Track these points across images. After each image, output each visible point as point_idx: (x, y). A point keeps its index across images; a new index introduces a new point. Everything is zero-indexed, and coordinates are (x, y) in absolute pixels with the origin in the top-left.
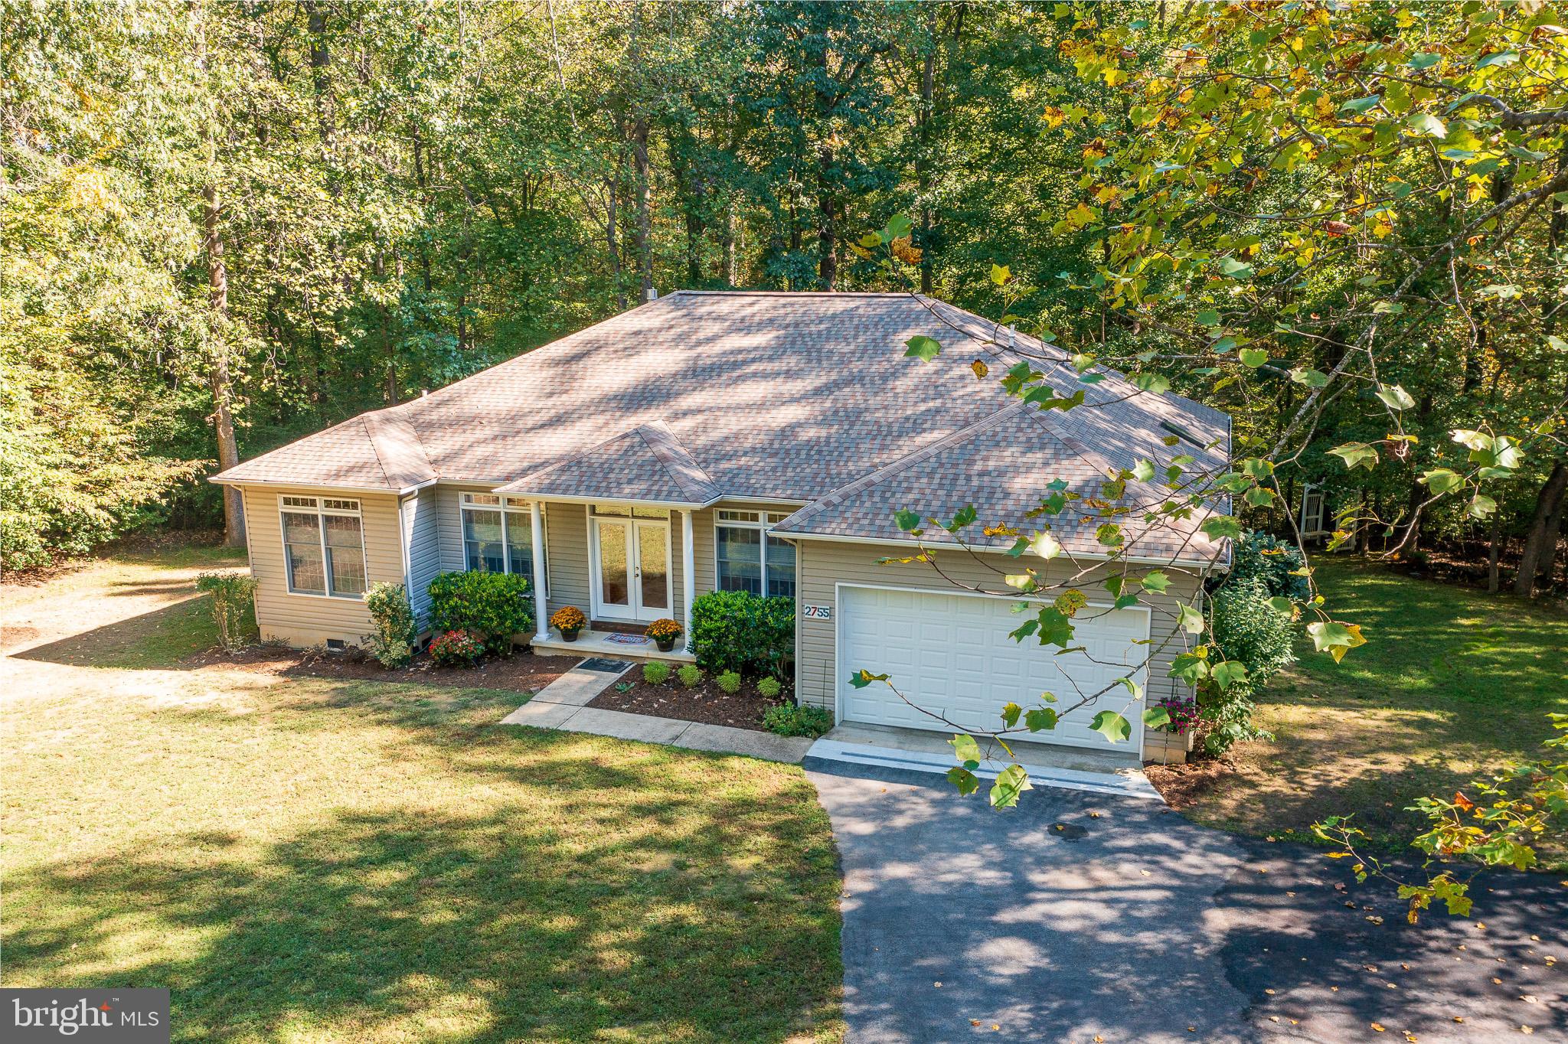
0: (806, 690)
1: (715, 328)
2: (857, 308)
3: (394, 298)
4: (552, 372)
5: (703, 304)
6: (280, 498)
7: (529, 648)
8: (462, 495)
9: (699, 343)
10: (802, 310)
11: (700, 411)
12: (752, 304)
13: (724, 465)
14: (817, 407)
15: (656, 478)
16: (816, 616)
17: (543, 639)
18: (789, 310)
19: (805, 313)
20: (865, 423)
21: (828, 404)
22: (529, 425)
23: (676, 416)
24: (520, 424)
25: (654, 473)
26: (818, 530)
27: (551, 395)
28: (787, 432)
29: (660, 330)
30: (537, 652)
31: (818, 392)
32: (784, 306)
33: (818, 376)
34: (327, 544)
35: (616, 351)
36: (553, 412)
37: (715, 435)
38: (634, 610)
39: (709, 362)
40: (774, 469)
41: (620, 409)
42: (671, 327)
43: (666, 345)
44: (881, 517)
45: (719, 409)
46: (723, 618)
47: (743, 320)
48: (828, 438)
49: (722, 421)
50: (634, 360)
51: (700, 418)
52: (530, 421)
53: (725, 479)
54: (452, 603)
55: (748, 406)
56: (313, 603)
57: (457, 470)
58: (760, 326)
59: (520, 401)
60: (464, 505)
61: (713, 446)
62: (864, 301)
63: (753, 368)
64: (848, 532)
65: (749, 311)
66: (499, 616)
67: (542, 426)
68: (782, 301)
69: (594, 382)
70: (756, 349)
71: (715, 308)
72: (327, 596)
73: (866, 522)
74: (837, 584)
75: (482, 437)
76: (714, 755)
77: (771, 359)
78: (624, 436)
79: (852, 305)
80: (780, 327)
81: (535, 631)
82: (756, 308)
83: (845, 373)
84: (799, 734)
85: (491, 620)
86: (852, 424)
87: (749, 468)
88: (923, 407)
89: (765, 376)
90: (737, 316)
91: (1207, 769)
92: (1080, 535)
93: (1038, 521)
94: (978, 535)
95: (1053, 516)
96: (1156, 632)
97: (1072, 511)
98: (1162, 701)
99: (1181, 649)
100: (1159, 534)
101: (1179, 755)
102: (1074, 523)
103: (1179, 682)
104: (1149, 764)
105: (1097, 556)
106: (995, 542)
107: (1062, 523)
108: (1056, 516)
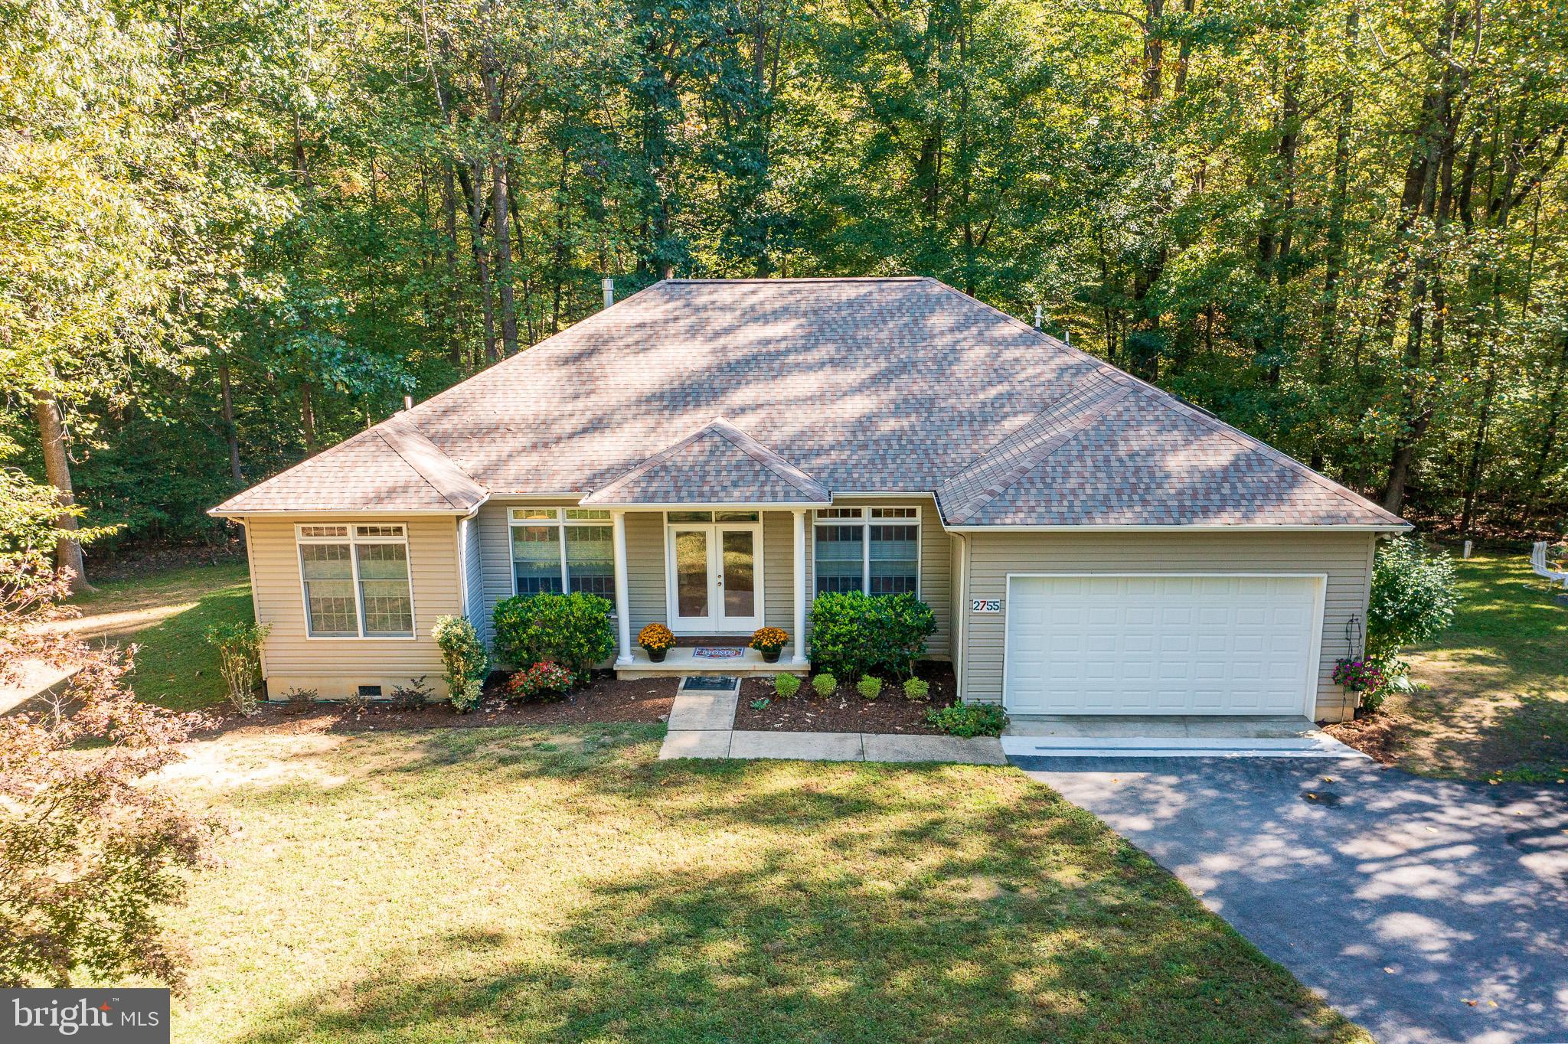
0: (969, 688)
1: (727, 319)
2: (871, 293)
3: (278, 295)
4: (564, 371)
5: (700, 294)
6: (298, 528)
7: (612, 674)
8: (510, 511)
9: (717, 335)
10: (812, 297)
11: (760, 406)
12: (753, 292)
13: (817, 462)
14: (884, 396)
15: (762, 478)
16: (985, 610)
17: (628, 662)
18: (799, 297)
19: (817, 300)
20: (941, 410)
21: (893, 393)
22: (569, 430)
23: (736, 412)
24: (556, 430)
25: (757, 474)
26: (998, 521)
27: (576, 397)
28: (865, 423)
29: (666, 321)
30: (621, 677)
31: (875, 380)
32: (791, 293)
33: (867, 365)
34: (361, 577)
35: (628, 346)
36: (589, 415)
37: (789, 430)
38: (716, 621)
39: (739, 354)
40: (872, 461)
41: (666, 407)
42: (676, 319)
43: (682, 337)
44: (1055, 503)
45: (779, 403)
46: (852, 621)
47: (753, 308)
48: (912, 427)
49: (788, 415)
50: (652, 354)
51: (762, 413)
52: (568, 426)
53: (824, 475)
54: (531, 631)
55: (810, 398)
56: (340, 646)
57: (509, 484)
58: (776, 315)
59: (543, 405)
60: (513, 522)
61: (793, 441)
62: (873, 287)
63: (791, 358)
64: (1029, 521)
65: (754, 299)
66: (589, 641)
67: (585, 431)
68: (786, 288)
69: (621, 380)
70: (785, 338)
71: (714, 297)
72: (361, 637)
73: (1041, 509)
74: (1009, 576)
75: (519, 446)
76: (927, 767)
77: (806, 349)
78: (700, 437)
79: (864, 290)
80: (796, 314)
81: (618, 653)
82: (761, 296)
83: (894, 360)
84: (980, 733)
85: (580, 646)
86: (929, 411)
87: (844, 462)
88: (993, 392)
89: (810, 368)
90: (745, 305)
91: (1375, 721)
92: (1261, 508)
93: (1212, 497)
94: (1163, 515)
95: (1224, 491)
96: (1333, 596)
97: (1239, 485)
98: (1338, 661)
99: (1357, 612)
100: (1334, 502)
101: (1349, 712)
102: (1248, 497)
103: (1354, 642)
104: (1322, 724)
105: (1285, 528)
106: (1183, 520)
107: (1237, 497)
108: (1226, 491)
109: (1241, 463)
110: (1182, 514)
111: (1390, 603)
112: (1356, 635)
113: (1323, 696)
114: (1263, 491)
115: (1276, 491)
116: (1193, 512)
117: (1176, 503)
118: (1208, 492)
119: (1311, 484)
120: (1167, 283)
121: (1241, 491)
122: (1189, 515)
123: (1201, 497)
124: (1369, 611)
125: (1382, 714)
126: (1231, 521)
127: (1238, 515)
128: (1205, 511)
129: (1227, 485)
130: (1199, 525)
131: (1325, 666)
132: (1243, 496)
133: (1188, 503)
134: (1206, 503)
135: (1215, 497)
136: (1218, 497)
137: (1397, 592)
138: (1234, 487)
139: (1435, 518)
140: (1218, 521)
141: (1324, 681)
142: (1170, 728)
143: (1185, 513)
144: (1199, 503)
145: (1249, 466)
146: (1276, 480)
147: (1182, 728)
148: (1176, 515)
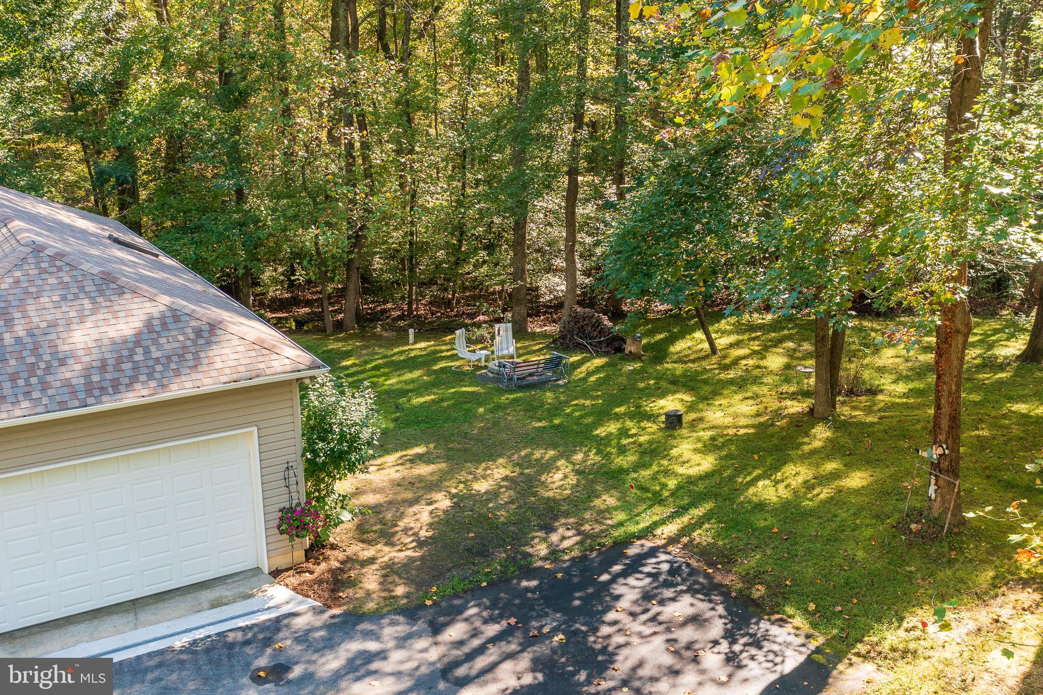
91: (326, 559)
92: (177, 373)
93: (124, 366)
94: (66, 398)
95: (137, 358)
96: (264, 448)
97: (153, 348)
98: (281, 510)
99: (291, 458)
100: (253, 354)
101: (300, 555)
102: (163, 360)
103: (293, 488)
104: (276, 573)
105: (203, 390)
106: (90, 400)
107: (151, 363)
108: (138, 357)
109: (155, 322)
110: (89, 392)
111: (321, 445)
112: (293, 480)
113: (273, 546)
114: (180, 352)
115: (192, 349)
116: (102, 389)
117: (82, 381)
118: (119, 361)
119: (229, 337)
120: (124, 114)
121: (156, 354)
122: (96, 392)
123: (110, 368)
124: (303, 456)
125: (333, 547)
126: (145, 392)
127: (153, 384)
128: (116, 387)
129: (140, 350)
130: (109, 404)
131: (270, 517)
132: (157, 360)
133: (96, 378)
134: (116, 375)
135: (127, 366)
136: (130, 365)
137: (326, 431)
138: (147, 352)
139: (389, 305)
140: (131, 394)
141: (271, 532)
142: (116, 620)
143: (93, 390)
144: (109, 376)
145: (164, 325)
146: (192, 336)
147: (131, 617)
148: (82, 395)
